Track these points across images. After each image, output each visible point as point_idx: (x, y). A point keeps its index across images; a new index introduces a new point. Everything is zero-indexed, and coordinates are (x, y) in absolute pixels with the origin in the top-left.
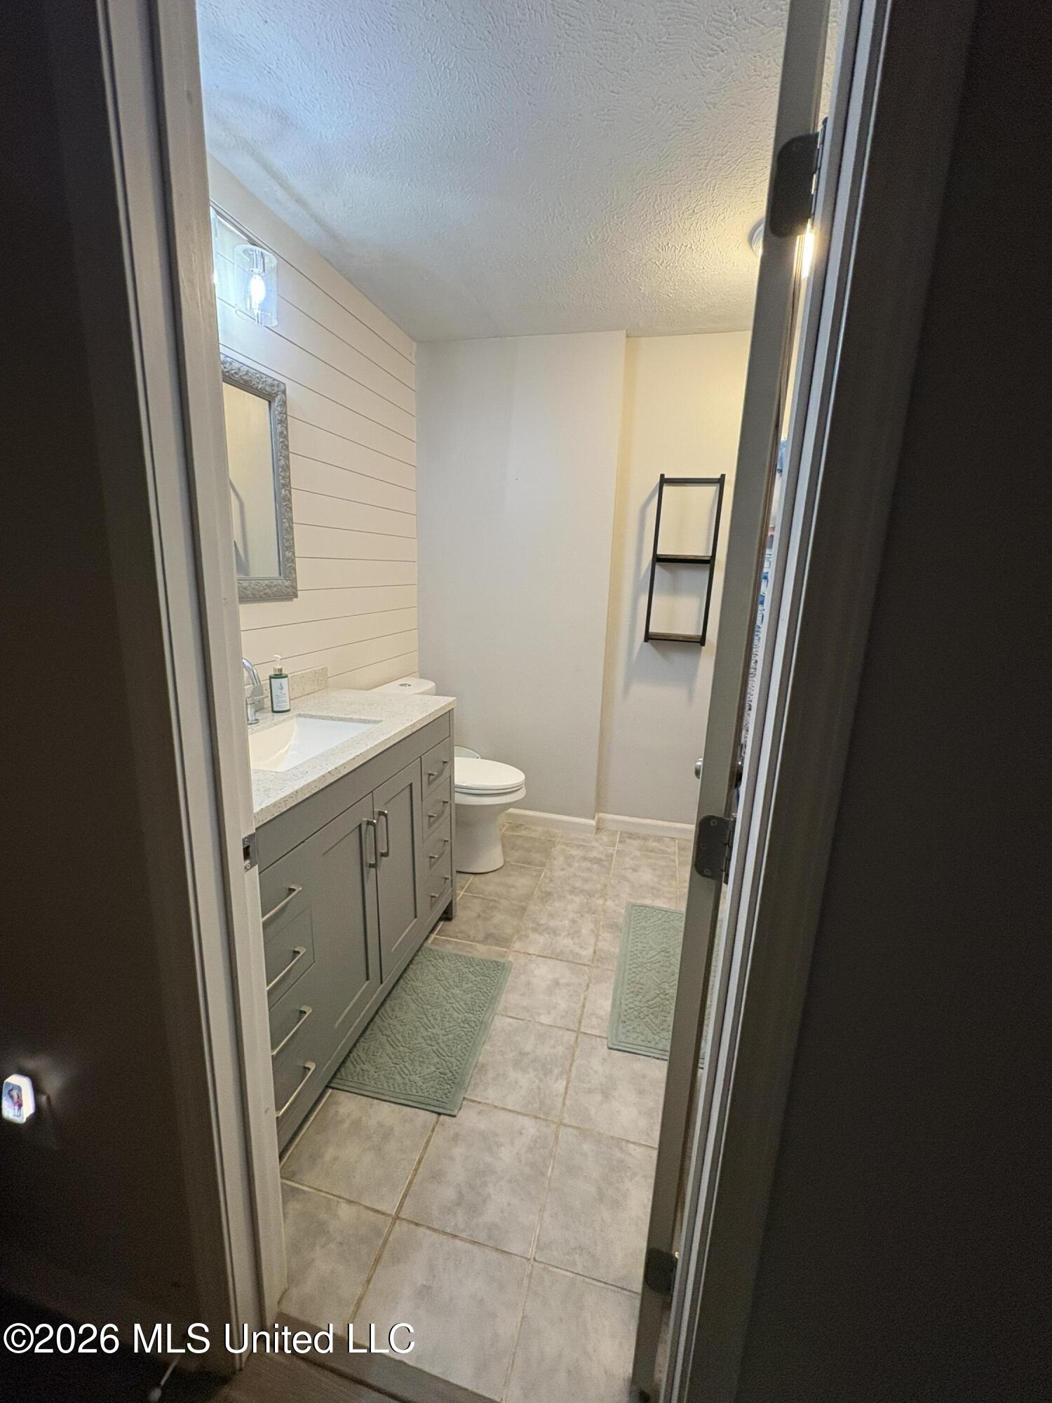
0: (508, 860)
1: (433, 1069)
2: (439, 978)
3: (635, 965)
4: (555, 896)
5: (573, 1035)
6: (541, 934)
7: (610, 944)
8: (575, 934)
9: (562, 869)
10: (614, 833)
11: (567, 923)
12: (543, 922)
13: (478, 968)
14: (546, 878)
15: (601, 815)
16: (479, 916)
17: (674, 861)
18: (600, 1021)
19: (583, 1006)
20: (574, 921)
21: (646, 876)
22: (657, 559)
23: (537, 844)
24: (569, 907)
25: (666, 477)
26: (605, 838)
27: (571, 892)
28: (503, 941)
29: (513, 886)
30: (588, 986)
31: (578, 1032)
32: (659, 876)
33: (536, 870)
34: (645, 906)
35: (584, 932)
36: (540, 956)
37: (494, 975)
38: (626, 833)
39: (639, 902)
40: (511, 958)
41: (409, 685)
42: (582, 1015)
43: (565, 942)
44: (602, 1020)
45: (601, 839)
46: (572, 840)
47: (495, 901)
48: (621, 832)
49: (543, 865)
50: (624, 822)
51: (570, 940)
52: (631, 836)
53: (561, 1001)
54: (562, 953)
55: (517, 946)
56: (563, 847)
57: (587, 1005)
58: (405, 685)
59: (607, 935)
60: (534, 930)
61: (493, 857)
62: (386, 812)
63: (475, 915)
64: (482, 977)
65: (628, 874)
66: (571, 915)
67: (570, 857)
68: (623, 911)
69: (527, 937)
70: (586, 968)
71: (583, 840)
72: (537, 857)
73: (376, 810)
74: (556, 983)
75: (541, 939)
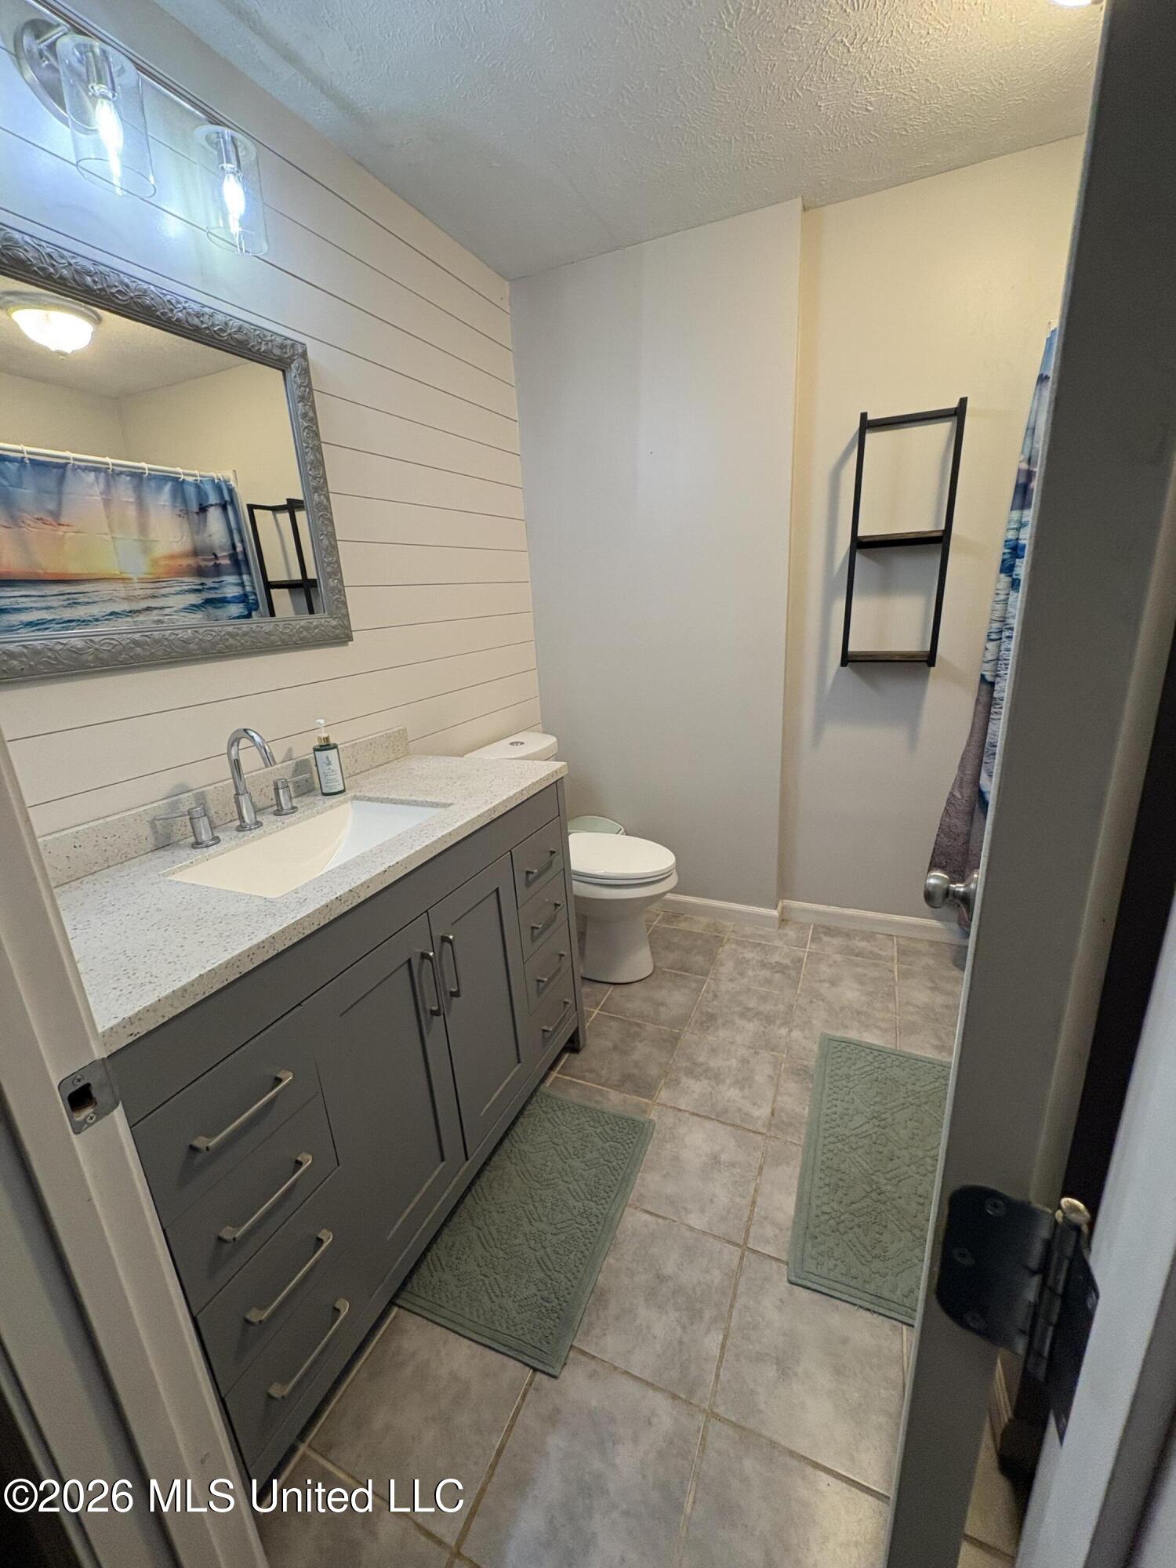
0: (658, 964)
1: (533, 1289)
2: (555, 1140)
3: (832, 1139)
4: (720, 1021)
5: (737, 1252)
6: (697, 1078)
7: (795, 1101)
8: (744, 1082)
9: (731, 980)
10: (803, 927)
11: (734, 1063)
12: (701, 1059)
13: (607, 1128)
14: (708, 992)
15: (786, 902)
16: (615, 1048)
17: (892, 971)
18: (777, 1231)
19: (754, 1203)
20: (744, 1061)
21: (851, 993)
22: (860, 544)
23: (699, 942)
24: (739, 1039)
25: (870, 417)
26: (791, 933)
27: (742, 1015)
28: (646, 1088)
29: (663, 1004)
30: (761, 1168)
31: (744, 1247)
32: (869, 994)
33: (696, 981)
34: (849, 1042)
35: (759, 1078)
36: (693, 1114)
37: (629, 1141)
38: (823, 927)
39: (840, 1034)
40: (653, 1116)
41: (522, 743)
42: (750, 1219)
43: (731, 1094)
44: (781, 1230)
45: (786, 935)
46: (745, 936)
47: (638, 1025)
48: (815, 925)
49: (705, 973)
50: (817, 913)
51: (737, 1091)
52: (830, 931)
53: (721, 1191)
54: (726, 1111)
55: (664, 1095)
56: (734, 946)
57: (759, 1200)
58: (517, 743)
59: (791, 1086)
60: (690, 1073)
61: (639, 962)
62: (451, 937)
63: (610, 1044)
64: (612, 1143)
65: (824, 988)
66: (742, 1052)
67: (741, 963)
68: (816, 1048)
69: (677, 1082)
70: (759, 1138)
71: (761, 936)
72: (698, 960)
73: (435, 934)
74: (715, 1159)
75: (697, 1087)
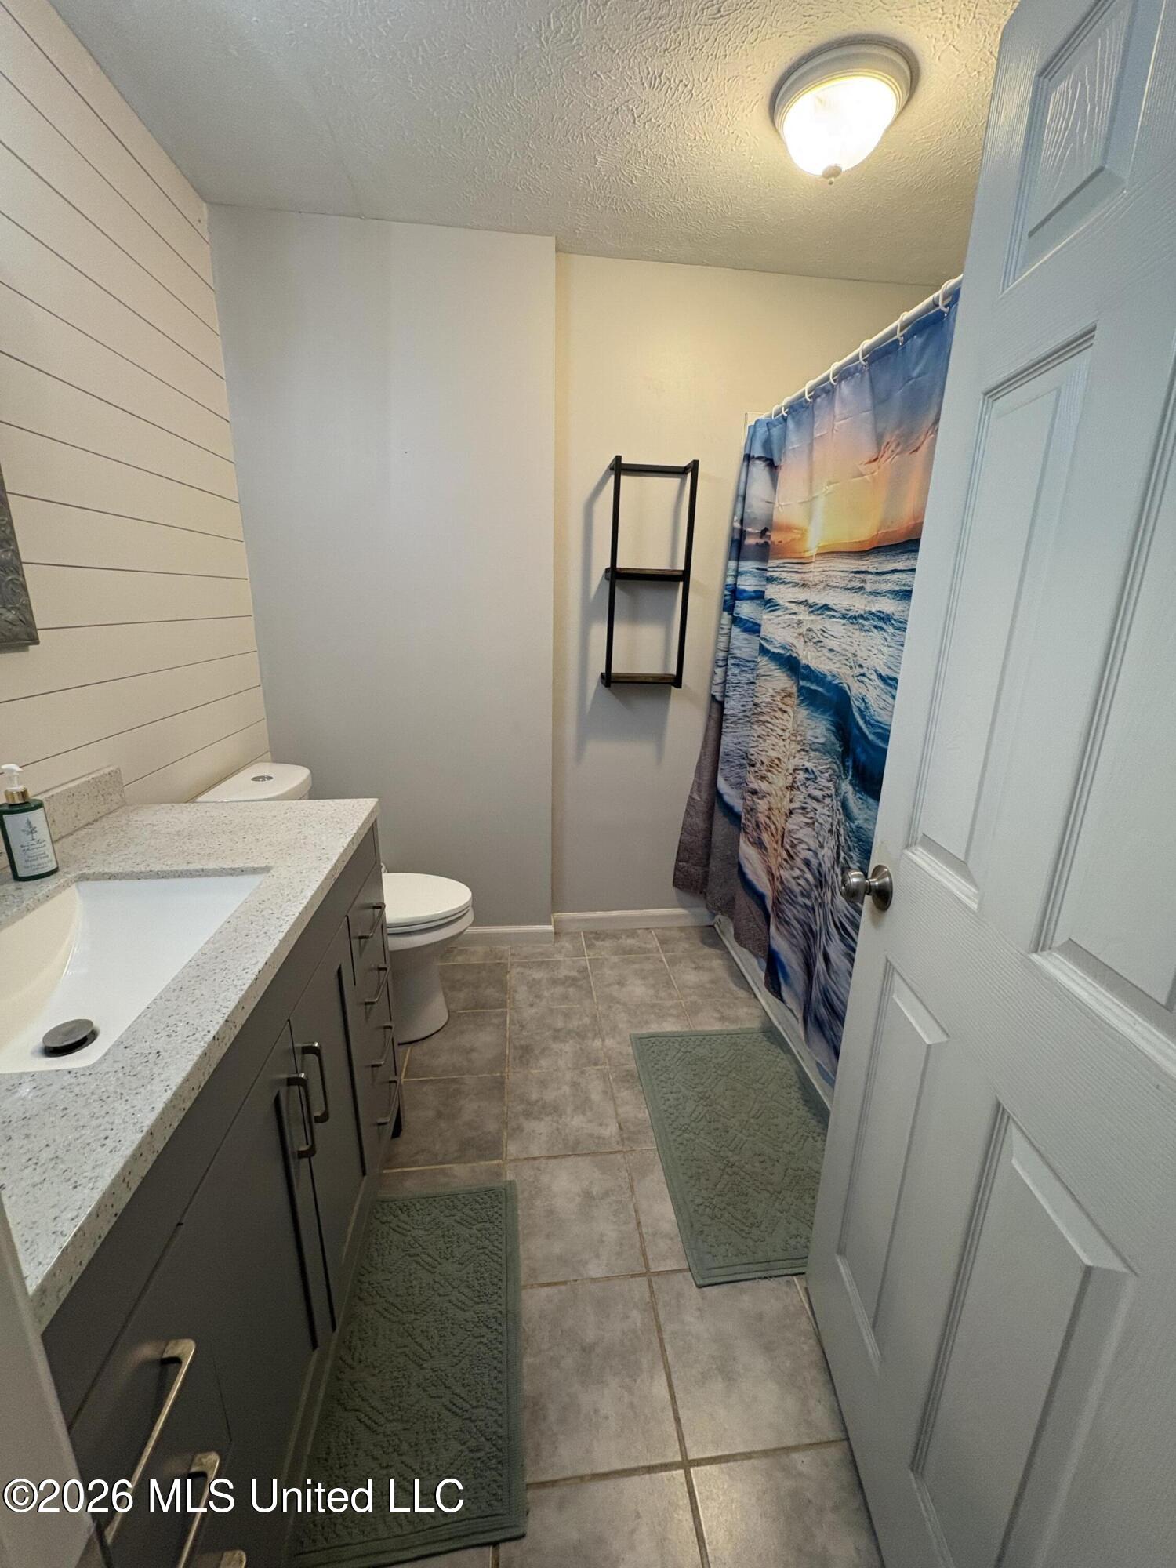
0: (452, 1007)
1: (455, 1446)
2: (412, 1251)
3: (678, 1132)
4: (537, 1052)
5: (644, 1281)
6: (539, 1118)
7: (634, 1107)
8: (583, 1104)
9: (532, 1005)
10: (575, 936)
11: (566, 1089)
12: (534, 1097)
13: (467, 1211)
14: (514, 1024)
15: (557, 915)
16: (440, 1115)
17: (661, 961)
18: (669, 1242)
19: (639, 1224)
20: (575, 1085)
21: (638, 990)
22: (616, 575)
23: (484, 974)
24: (561, 1063)
26: (566, 944)
27: (555, 1038)
28: (492, 1148)
29: (472, 1050)
30: (632, 1187)
31: (648, 1274)
32: (653, 986)
33: (497, 1016)
34: (655, 1036)
35: (595, 1097)
36: (549, 1157)
37: (496, 1215)
38: (591, 933)
39: (644, 1031)
40: (510, 1176)
41: (270, 778)
42: (642, 1241)
43: (576, 1122)
44: (671, 1239)
45: (563, 947)
46: (526, 957)
47: (454, 1081)
48: (584, 932)
49: (502, 1004)
50: (586, 920)
51: (581, 1117)
52: (599, 935)
53: (607, 1228)
54: (578, 1142)
55: (512, 1149)
56: (519, 969)
57: (643, 1219)
58: (263, 778)
59: (625, 1094)
60: (528, 1114)
61: (435, 1013)
62: (316, 1044)
63: (431, 1113)
64: (479, 1226)
65: (615, 991)
66: (569, 1076)
67: (533, 985)
68: (630, 1050)
69: (520, 1129)
70: (619, 1156)
71: (541, 954)
72: (491, 992)
73: (296, 1045)
74: (587, 1195)
75: (541, 1128)
